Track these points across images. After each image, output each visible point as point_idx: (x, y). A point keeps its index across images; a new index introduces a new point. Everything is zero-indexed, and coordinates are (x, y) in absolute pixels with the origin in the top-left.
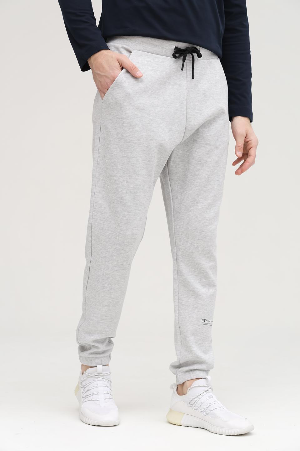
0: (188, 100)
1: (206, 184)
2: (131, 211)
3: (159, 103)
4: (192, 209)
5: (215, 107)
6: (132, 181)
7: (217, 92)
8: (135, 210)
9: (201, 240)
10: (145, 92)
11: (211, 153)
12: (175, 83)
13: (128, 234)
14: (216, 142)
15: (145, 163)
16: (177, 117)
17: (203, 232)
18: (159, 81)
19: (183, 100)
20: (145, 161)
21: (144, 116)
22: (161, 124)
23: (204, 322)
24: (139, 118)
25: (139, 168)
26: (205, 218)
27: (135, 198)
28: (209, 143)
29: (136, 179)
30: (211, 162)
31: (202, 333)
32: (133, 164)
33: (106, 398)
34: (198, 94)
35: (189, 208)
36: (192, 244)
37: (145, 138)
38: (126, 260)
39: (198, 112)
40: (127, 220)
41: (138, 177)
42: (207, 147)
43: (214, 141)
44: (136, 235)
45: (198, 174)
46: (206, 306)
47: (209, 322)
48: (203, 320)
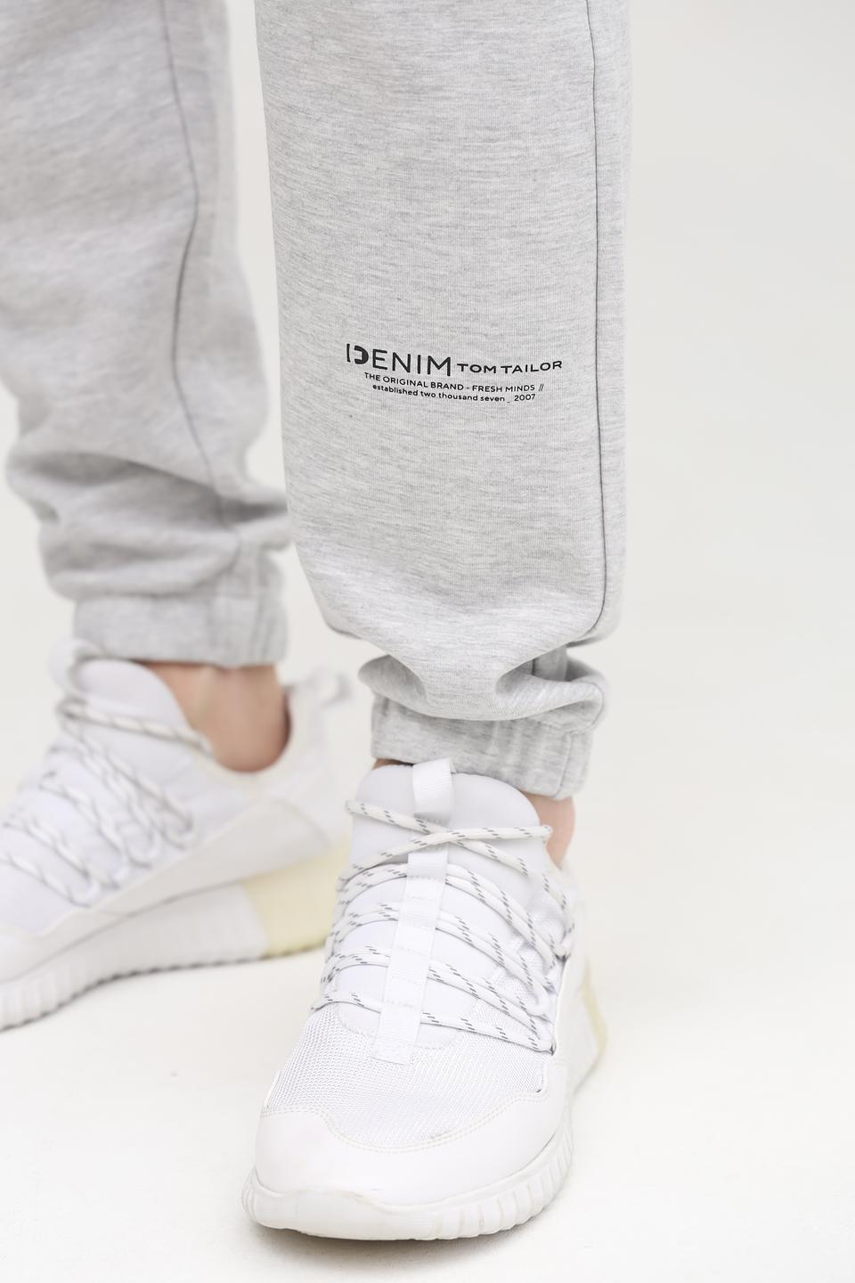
23: (376, 372)
31: (385, 450)
46: (360, 249)
47: (438, 375)
48: (365, 357)
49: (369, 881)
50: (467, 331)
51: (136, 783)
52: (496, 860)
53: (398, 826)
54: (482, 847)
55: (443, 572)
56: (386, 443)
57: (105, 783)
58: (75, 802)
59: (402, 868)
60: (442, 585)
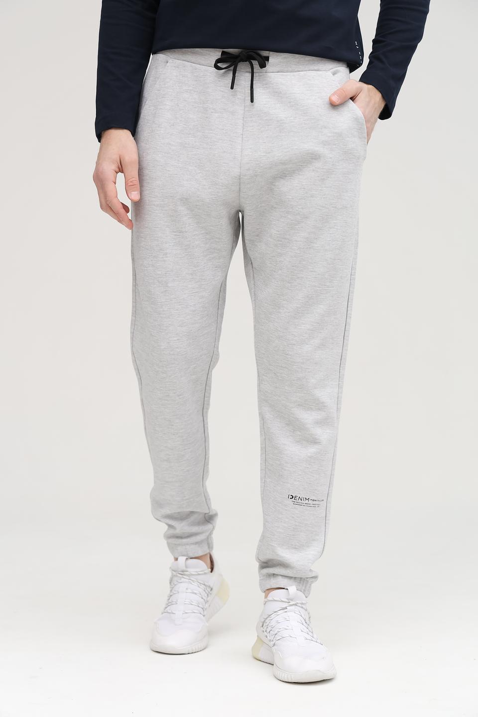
0: (244, 136)
1: (290, 277)
2: (164, 311)
3: (195, 142)
4: (273, 316)
5: (297, 149)
6: (158, 265)
7: (305, 124)
8: (170, 309)
9: (285, 367)
10: (173, 125)
11: (297, 227)
12: (224, 109)
13: (162, 347)
14: (302, 208)
15: (176, 235)
16: (223, 163)
17: (287, 355)
18: (195, 107)
19: (236, 136)
20: (175, 232)
21: (169, 164)
22: (197, 174)
23: (294, 501)
24: (162, 166)
25: (166, 243)
26: (290, 332)
27: (166, 291)
28: (291, 210)
29: (164, 261)
30: (296, 241)
31: (293, 517)
32: (156, 238)
33: (187, 612)
34: (268, 126)
35: (270, 315)
36: (275, 373)
37: (171, 197)
38: (171, 388)
39: (265, 154)
40: (159, 325)
41: (167, 257)
42: (289, 217)
43: (300, 207)
44: (177, 348)
45: (280, 262)
46: (297, 474)
47: (307, 502)
48: (293, 497)
49: (278, 614)
50: (314, 493)
51: (204, 585)
52: (302, 607)
53: (283, 601)
54: (300, 605)
55: (297, 544)
56: (293, 516)
57: (199, 587)
58: (196, 594)
59: (286, 610)
60: (297, 547)
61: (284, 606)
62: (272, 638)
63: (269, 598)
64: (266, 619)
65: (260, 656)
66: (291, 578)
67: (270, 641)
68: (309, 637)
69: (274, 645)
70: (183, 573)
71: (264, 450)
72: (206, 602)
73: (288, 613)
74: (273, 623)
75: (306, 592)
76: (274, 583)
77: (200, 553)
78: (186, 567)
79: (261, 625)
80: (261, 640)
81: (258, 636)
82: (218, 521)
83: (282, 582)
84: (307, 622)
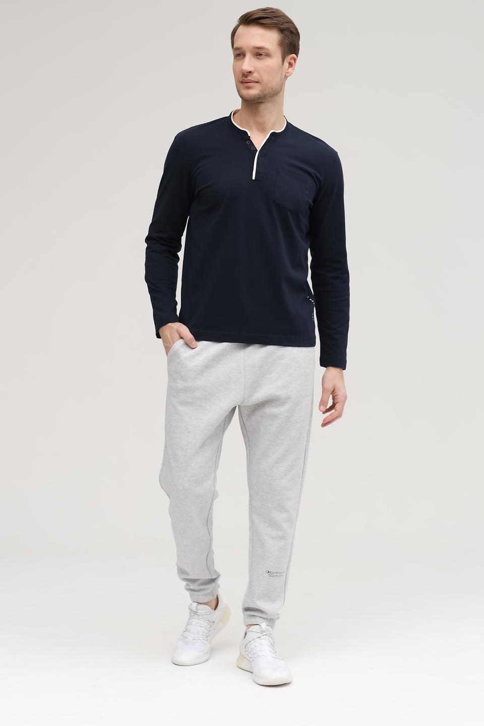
23: (270, 574)
31: (268, 584)
49: (255, 641)
52: (270, 636)
53: (258, 633)
54: (268, 635)
59: (260, 639)
61: (259, 636)
62: (252, 656)
63: (250, 630)
64: (248, 643)
65: (243, 666)
66: (265, 619)
67: (250, 658)
68: (275, 656)
69: (253, 661)
70: (195, 613)
71: (252, 540)
72: (209, 631)
73: (262, 641)
74: (252, 647)
75: (272, 626)
76: (253, 621)
77: (206, 600)
78: (197, 610)
79: (244, 647)
80: (243, 656)
81: (240, 653)
82: (220, 581)
83: (258, 620)
84: (273, 645)
